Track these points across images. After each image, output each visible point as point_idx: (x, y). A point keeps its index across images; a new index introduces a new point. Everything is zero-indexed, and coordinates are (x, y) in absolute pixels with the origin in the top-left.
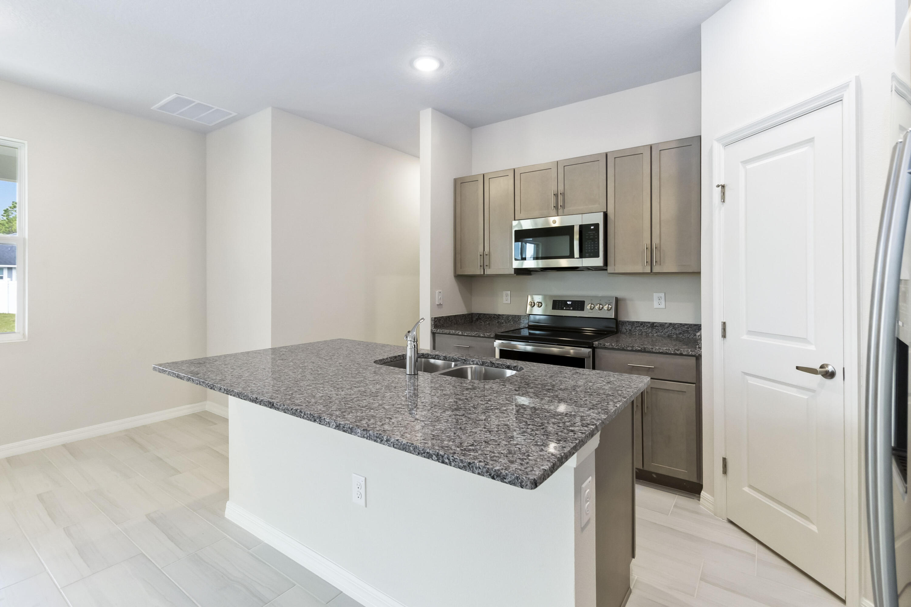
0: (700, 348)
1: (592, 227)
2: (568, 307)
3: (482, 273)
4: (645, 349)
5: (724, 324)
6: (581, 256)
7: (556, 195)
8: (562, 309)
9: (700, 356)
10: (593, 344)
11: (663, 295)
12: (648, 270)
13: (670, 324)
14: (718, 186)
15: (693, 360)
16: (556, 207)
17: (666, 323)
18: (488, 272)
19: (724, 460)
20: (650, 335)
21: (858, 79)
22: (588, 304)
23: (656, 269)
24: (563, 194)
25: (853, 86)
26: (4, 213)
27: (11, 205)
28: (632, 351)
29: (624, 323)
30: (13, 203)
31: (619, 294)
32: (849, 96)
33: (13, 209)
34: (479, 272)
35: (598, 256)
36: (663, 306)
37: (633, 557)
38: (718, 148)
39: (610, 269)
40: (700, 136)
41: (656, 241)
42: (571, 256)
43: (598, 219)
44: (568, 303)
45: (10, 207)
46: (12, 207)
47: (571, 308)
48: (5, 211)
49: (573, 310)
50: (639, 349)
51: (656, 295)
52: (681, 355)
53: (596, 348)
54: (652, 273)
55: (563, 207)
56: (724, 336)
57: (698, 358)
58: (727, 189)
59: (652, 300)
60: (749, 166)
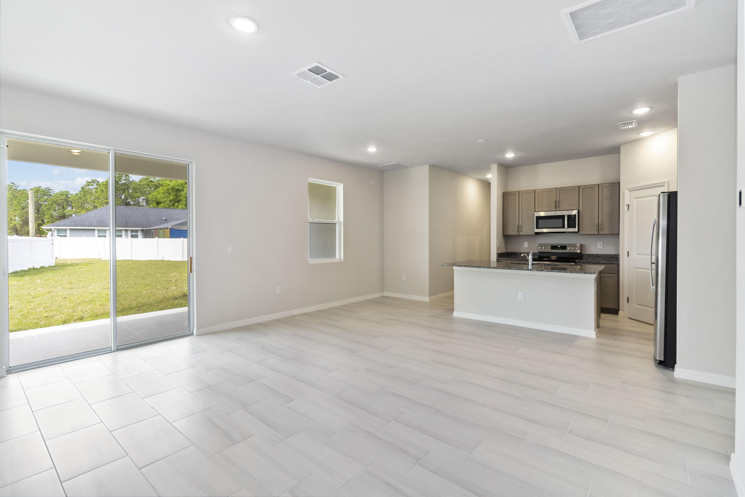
0: (619, 261)
1: (573, 216)
2: (559, 249)
3: (518, 234)
4: (597, 262)
5: (628, 252)
6: (568, 227)
7: (556, 202)
8: (556, 249)
9: (619, 264)
10: (575, 261)
11: (602, 243)
12: (597, 233)
13: (605, 254)
14: (626, 205)
15: (616, 265)
16: (556, 207)
17: (603, 254)
18: (521, 233)
19: (628, 298)
20: (596, 259)
21: (668, 181)
22: (569, 247)
23: (600, 233)
24: (559, 202)
25: (667, 182)
26: (82, 190)
27: (85, 184)
28: (592, 263)
29: (584, 255)
30: (87, 182)
31: (583, 243)
32: (666, 185)
33: (87, 186)
34: (516, 233)
35: (575, 227)
36: (602, 247)
37: (600, 318)
38: (627, 192)
39: (580, 233)
40: (619, 183)
41: (600, 222)
42: (563, 227)
43: (575, 212)
44: (559, 247)
45: (85, 185)
46: (87, 185)
47: (560, 249)
48: (82, 188)
49: (561, 249)
50: (595, 262)
51: (598, 243)
52: (612, 264)
53: (577, 263)
54: (598, 234)
55: (559, 207)
56: (628, 256)
57: (618, 265)
58: (629, 206)
59: (597, 245)
60: (637, 200)
